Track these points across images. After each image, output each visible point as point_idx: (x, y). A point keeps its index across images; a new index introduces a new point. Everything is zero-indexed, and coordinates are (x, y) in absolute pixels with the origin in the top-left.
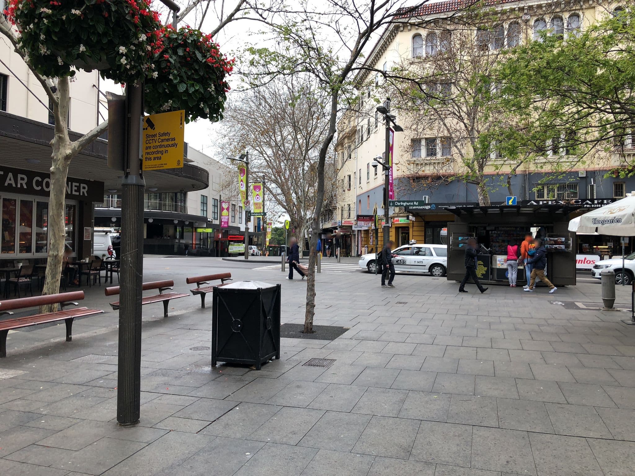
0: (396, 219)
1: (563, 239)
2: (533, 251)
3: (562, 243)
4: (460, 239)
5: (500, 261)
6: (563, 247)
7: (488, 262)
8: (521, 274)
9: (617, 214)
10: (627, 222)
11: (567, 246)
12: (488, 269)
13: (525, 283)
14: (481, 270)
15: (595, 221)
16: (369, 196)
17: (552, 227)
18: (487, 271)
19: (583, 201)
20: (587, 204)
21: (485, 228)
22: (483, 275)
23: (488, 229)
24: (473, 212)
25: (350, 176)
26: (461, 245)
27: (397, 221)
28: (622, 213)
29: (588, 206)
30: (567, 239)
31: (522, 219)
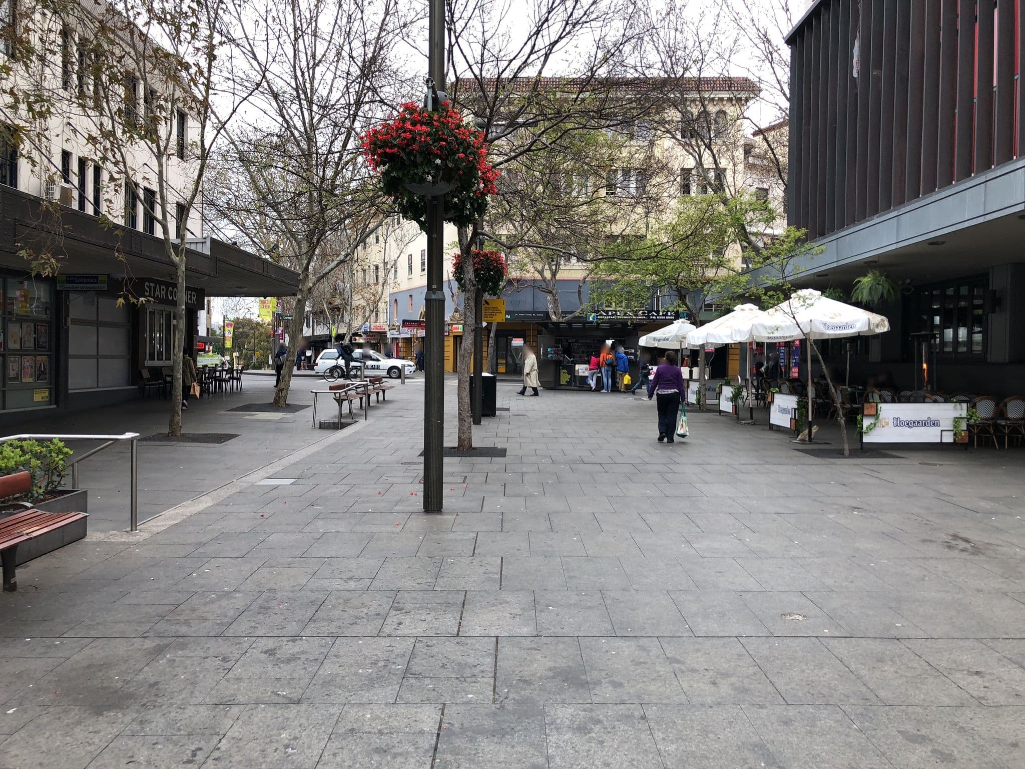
0: (454, 326)
1: (633, 351)
2: (610, 361)
3: (631, 354)
4: (549, 350)
5: (582, 369)
6: (632, 357)
7: (571, 371)
8: (599, 380)
9: (667, 336)
10: (672, 341)
11: (636, 356)
12: (571, 377)
13: (603, 388)
14: (565, 378)
15: (655, 339)
16: (411, 296)
17: (624, 340)
18: (571, 379)
19: (649, 312)
20: (653, 315)
21: (567, 341)
22: (567, 382)
23: (569, 341)
24: (559, 326)
25: (377, 267)
26: (549, 356)
27: (456, 328)
28: (669, 335)
29: (654, 317)
30: (636, 351)
31: (600, 334)
